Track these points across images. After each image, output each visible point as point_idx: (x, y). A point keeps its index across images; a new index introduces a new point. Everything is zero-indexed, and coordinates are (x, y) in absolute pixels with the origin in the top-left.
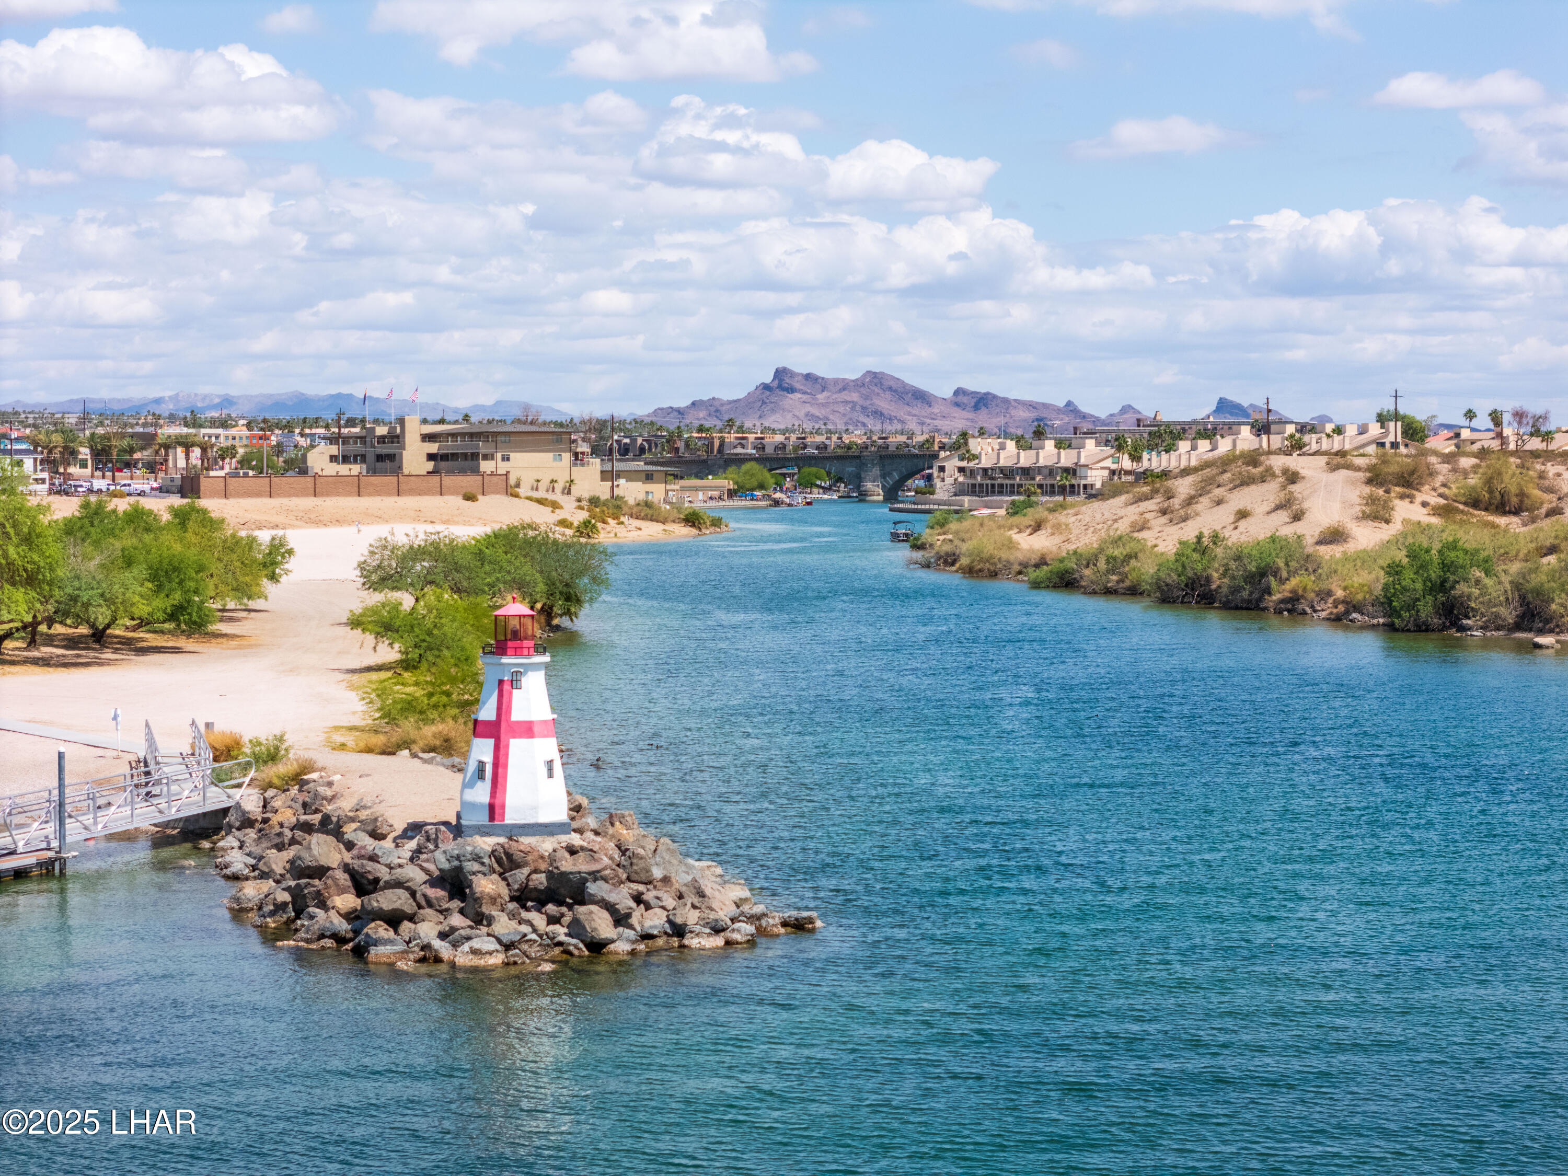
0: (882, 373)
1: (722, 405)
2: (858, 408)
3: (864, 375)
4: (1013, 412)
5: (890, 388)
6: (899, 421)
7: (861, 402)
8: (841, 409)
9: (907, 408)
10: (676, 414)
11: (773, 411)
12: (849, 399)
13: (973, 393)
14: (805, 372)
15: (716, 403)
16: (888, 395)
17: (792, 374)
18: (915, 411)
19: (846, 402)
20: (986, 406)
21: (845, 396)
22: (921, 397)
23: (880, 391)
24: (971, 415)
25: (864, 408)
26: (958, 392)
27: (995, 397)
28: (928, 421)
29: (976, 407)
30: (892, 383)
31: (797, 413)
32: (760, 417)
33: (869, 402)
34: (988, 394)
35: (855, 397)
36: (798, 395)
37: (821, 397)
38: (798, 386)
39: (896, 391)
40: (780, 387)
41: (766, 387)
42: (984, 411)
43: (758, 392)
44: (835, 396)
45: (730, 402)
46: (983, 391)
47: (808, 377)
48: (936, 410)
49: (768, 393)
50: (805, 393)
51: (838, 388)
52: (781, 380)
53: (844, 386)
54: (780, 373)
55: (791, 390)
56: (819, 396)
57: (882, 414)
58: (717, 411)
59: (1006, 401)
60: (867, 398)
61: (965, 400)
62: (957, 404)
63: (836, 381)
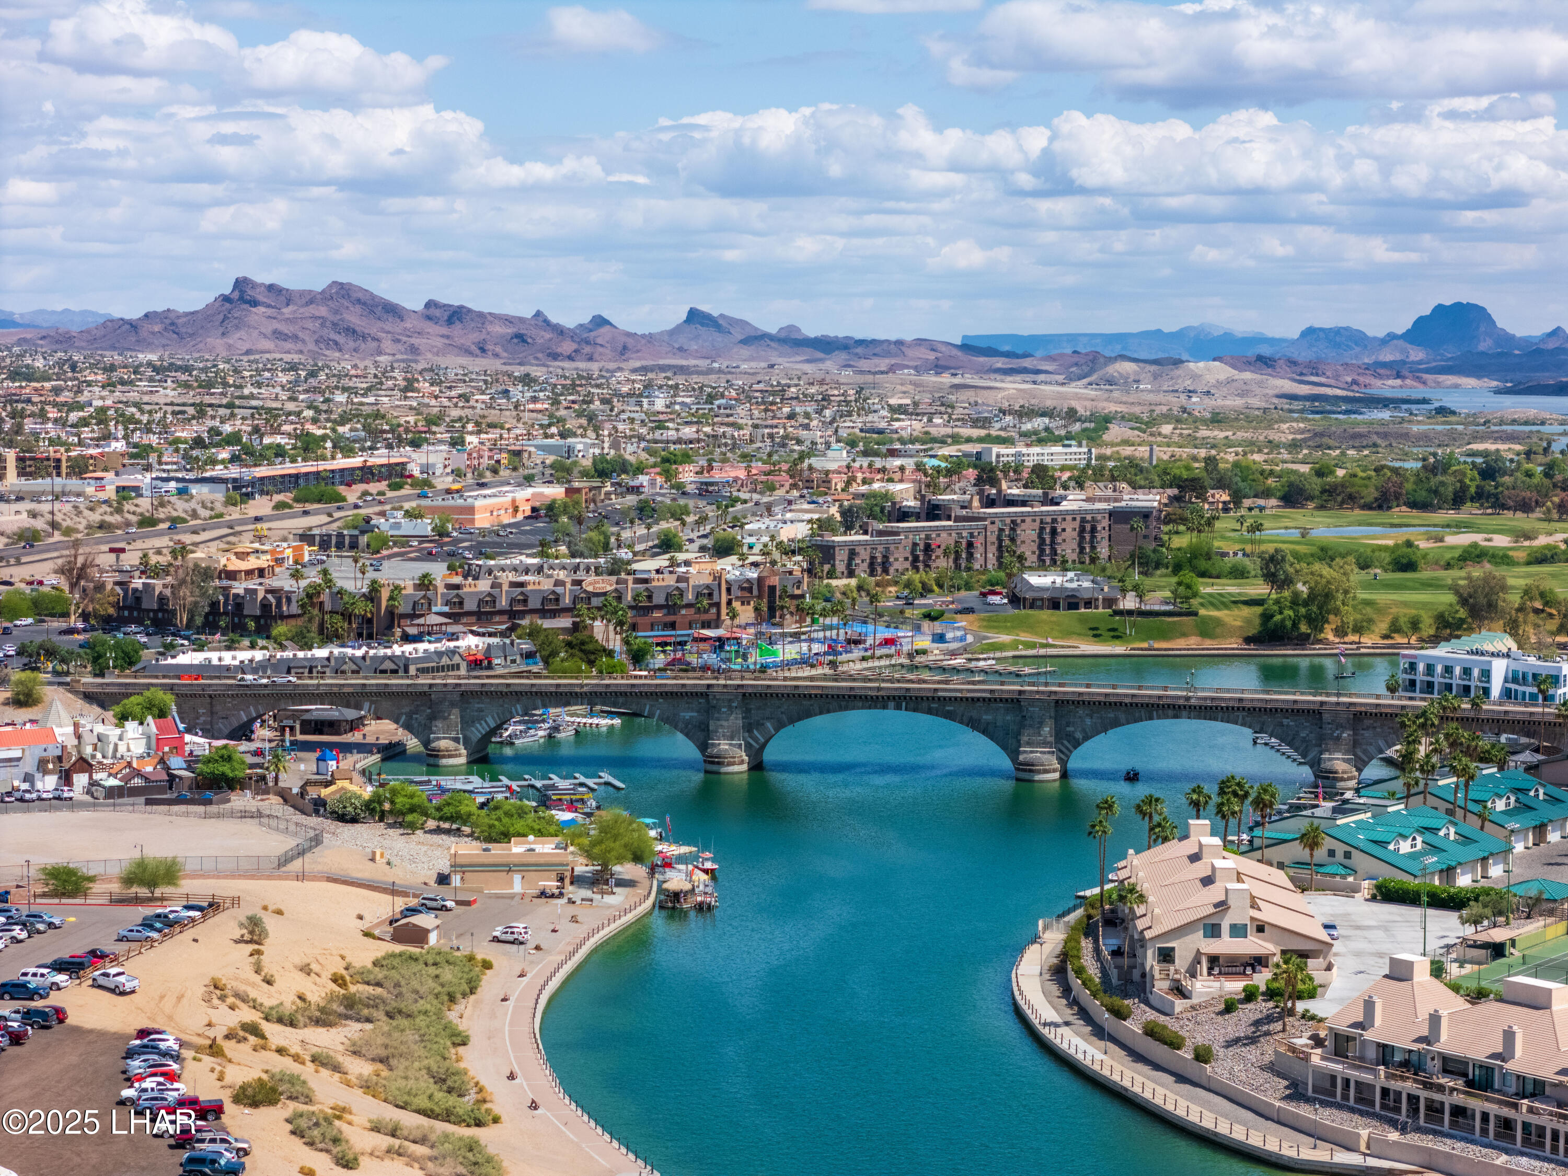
0: (350, 284)
1: (178, 317)
2: (328, 324)
3: (330, 286)
4: (490, 328)
5: (359, 301)
6: (374, 339)
7: (331, 317)
8: (310, 325)
9: (380, 324)
10: (128, 327)
11: (237, 327)
12: (317, 314)
13: (445, 305)
14: (268, 282)
15: (172, 315)
16: (358, 309)
17: (254, 285)
18: (388, 327)
19: (316, 318)
20: (460, 320)
21: (312, 310)
22: (392, 310)
23: (350, 305)
24: (444, 330)
25: (334, 324)
26: (430, 304)
27: (469, 311)
28: (404, 339)
29: (450, 322)
30: (360, 295)
31: (263, 330)
32: (223, 334)
33: (338, 317)
34: (461, 307)
35: (323, 311)
36: (261, 309)
37: (287, 311)
38: (261, 298)
39: (364, 304)
40: (242, 299)
41: (226, 299)
42: (458, 325)
43: (217, 304)
44: (301, 310)
45: (187, 314)
46: (456, 303)
47: (271, 288)
48: (408, 325)
49: (228, 305)
50: (269, 306)
51: (304, 301)
52: (242, 292)
53: (311, 298)
54: (241, 284)
55: (254, 303)
56: (285, 310)
57: (354, 332)
58: (172, 324)
59: (481, 315)
60: (336, 312)
61: (437, 313)
62: (429, 318)
63: (302, 293)
